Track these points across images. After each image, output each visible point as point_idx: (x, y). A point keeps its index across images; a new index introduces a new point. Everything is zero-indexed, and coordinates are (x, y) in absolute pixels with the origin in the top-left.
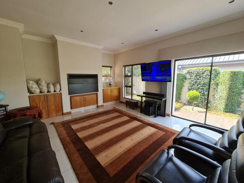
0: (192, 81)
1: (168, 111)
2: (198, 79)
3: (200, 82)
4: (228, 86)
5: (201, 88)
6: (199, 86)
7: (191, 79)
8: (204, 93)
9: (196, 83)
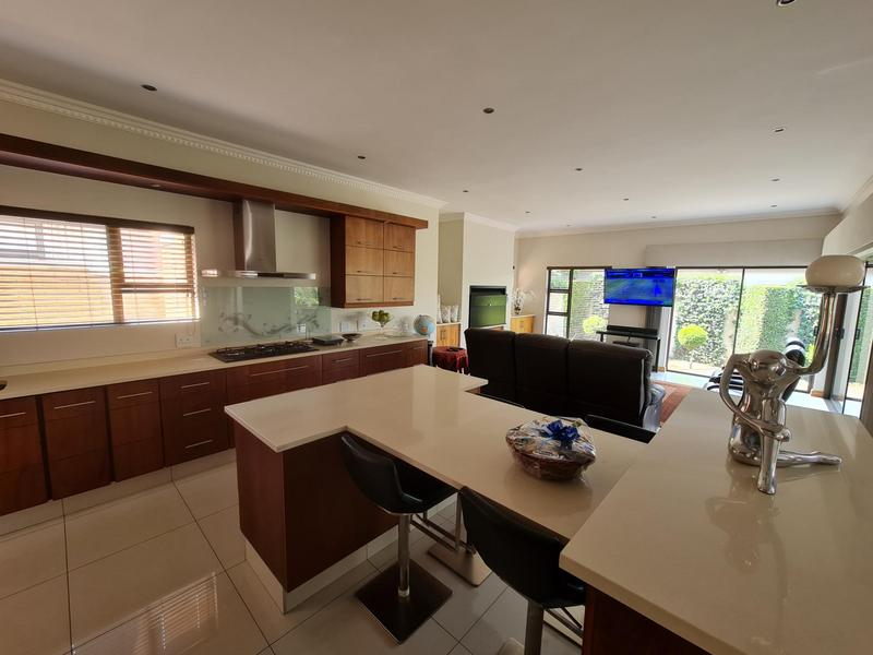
0: (686, 304)
1: (661, 364)
2: (699, 301)
3: (703, 307)
4: (761, 316)
5: (705, 320)
6: (701, 316)
7: (682, 299)
8: (712, 332)
9: (695, 307)
